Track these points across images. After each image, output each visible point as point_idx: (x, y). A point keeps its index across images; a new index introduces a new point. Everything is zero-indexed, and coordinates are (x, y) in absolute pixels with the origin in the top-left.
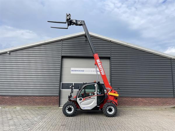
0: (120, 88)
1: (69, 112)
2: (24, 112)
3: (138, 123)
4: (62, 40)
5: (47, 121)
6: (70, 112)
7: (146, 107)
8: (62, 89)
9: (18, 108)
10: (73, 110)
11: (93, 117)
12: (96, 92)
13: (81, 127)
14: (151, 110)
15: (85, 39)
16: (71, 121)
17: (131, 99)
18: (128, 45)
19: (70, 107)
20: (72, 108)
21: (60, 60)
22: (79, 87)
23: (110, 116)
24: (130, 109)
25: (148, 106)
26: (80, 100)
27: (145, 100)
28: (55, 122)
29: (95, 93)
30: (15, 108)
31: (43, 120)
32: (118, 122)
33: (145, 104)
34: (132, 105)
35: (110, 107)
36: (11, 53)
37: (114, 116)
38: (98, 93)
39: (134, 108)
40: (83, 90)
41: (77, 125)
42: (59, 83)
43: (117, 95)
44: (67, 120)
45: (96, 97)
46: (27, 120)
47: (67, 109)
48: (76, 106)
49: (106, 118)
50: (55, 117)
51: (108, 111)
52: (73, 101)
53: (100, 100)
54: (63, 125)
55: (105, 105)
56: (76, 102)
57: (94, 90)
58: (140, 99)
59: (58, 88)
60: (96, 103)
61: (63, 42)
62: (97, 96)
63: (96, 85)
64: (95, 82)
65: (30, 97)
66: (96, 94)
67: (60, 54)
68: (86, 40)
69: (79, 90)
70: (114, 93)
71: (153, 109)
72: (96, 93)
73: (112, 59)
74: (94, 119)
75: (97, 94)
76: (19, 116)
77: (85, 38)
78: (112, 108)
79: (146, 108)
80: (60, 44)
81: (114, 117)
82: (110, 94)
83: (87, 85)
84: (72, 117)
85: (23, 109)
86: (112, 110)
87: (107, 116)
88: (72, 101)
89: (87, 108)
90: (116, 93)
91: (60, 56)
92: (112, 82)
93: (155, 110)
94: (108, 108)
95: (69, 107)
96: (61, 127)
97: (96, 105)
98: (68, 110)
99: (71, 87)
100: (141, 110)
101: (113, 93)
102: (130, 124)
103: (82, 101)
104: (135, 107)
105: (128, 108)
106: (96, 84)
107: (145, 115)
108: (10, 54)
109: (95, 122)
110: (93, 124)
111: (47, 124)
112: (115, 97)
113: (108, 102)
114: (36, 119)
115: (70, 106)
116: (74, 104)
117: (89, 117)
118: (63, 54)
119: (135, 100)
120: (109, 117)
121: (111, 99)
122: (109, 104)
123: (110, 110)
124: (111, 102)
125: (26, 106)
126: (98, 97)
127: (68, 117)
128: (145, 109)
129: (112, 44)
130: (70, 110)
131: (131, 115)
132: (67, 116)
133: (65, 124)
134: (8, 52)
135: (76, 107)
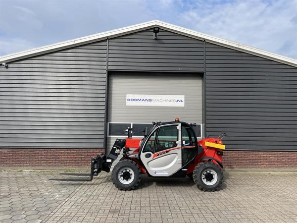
0: (227, 134)
1: (125, 180)
2: (37, 180)
3: (273, 206)
4: (108, 39)
5: (79, 201)
6: (127, 180)
7: (274, 169)
8: (109, 135)
9: (26, 171)
10: (133, 177)
11: (174, 191)
12: (180, 140)
13: (153, 216)
14: (285, 176)
15: (154, 37)
16: (130, 199)
17: (243, 153)
18: (239, 47)
19: (128, 171)
20: (132, 172)
21: (105, 79)
22: (145, 132)
23: (209, 189)
24: (242, 172)
25: (278, 167)
26: (148, 156)
27: (271, 156)
28: (97, 202)
29: (177, 142)
30: (21, 171)
31: (72, 199)
32: (228, 202)
33: (271, 164)
34: (246, 166)
35: (208, 172)
36: (10, 65)
37: (216, 190)
38: (184, 142)
39: (251, 171)
40: (152, 137)
41: (143, 211)
42: (103, 124)
43: (223, 147)
44: (121, 199)
45: (179, 152)
46: (40, 199)
47: (121, 176)
48: (139, 169)
49: (202, 192)
50: (96, 191)
51: (205, 180)
52: (133, 159)
53: (187, 156)
54: (114, 212)
55: (199, 167)
56: (139, 161)
57: (177, 137)
58: (261, 154)
59: (103, 133)
60: (181, 162)
61: (110, 44)
62: (182, 149)
63: (179, 127)
64: (178, 122)
65: (49, 150)
66: (180, 146)
67: (105, 67)
68: (155, 39)
69: (145, 136)
70: (216, 142)
71: (287, 173)
72: (179, 142)
73: (207, 77)
74: (177, 196)
75: (182, 145)
76: (25, 189)
77: (154, 34)
78: (213, 172)
79: (274, 171)
80: (105, 48)
81: (216, 192)
82: (207, 144)
83: (161, 127)
84: (132, 191)
85: (35, 173)
86: (214, 176)
87: (202, 190)
88: (130, 158)
89: (161, 173)
90: (220, 142)
91: (105, 71)
92: (208, 121)
93: (291, 176)
94: (205, 173)
95: (124, 171)
96: (110, 215)
97: (180, 167)
98: (122, 178)
99: (127, 130)
100: (266, 176)
101: (213, 142)
102: (256, 208)
103: (151, 158)
104: (253, 169)
105: (237, 171)
106: (180, 125)
107: (279, 187)
108: (7, 67)
109: (180, 204)
110: (177, 208)
111: (79, 207)
112: (217, 150)
113: (204, 161)
114: (57, 196)
115: (126, 170)
116: (136, 165)
117: (166, 192)
118: (110, 67)
119: (252, 155)
120: (206, 191)
121: (210, 154)
122: (207, 165)
123: (209, 177)
124: (210, 160)
125: (41, 168)
126: (185, 151)
127: (123, 192)
128: (271, 173)
129: (207, 46)
130: (127, 176)
131: (251, 187)
132: (121, 190)
133: (118, 208)
134: (4, 64)
135: (140, 171)
